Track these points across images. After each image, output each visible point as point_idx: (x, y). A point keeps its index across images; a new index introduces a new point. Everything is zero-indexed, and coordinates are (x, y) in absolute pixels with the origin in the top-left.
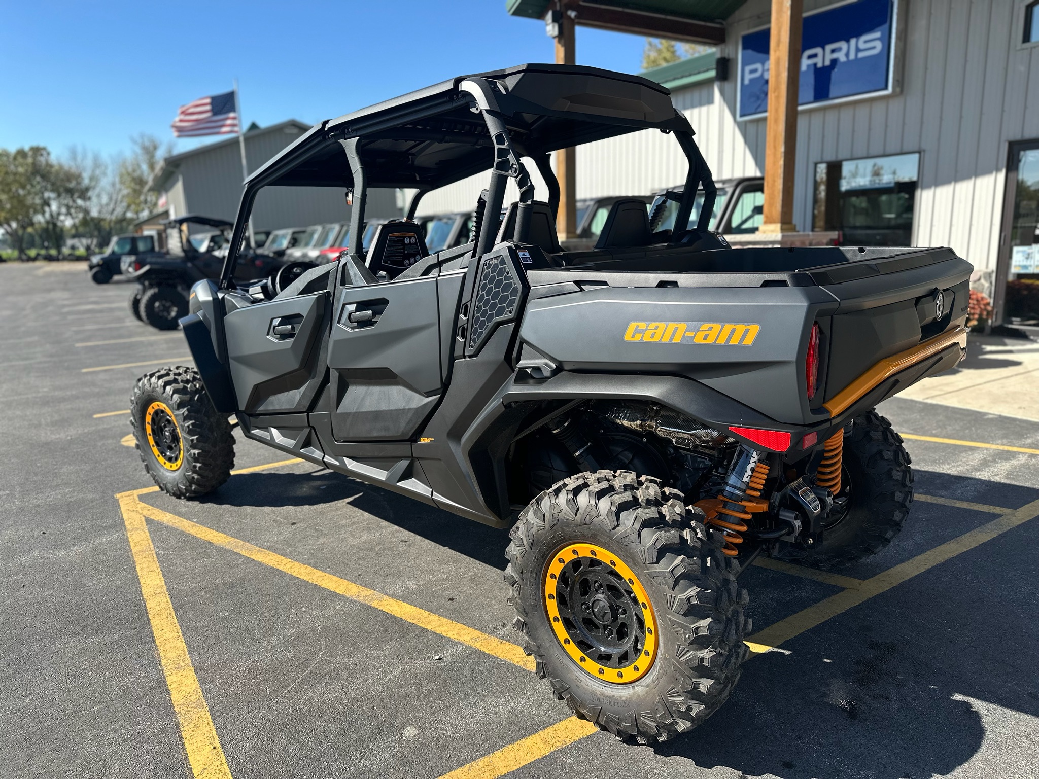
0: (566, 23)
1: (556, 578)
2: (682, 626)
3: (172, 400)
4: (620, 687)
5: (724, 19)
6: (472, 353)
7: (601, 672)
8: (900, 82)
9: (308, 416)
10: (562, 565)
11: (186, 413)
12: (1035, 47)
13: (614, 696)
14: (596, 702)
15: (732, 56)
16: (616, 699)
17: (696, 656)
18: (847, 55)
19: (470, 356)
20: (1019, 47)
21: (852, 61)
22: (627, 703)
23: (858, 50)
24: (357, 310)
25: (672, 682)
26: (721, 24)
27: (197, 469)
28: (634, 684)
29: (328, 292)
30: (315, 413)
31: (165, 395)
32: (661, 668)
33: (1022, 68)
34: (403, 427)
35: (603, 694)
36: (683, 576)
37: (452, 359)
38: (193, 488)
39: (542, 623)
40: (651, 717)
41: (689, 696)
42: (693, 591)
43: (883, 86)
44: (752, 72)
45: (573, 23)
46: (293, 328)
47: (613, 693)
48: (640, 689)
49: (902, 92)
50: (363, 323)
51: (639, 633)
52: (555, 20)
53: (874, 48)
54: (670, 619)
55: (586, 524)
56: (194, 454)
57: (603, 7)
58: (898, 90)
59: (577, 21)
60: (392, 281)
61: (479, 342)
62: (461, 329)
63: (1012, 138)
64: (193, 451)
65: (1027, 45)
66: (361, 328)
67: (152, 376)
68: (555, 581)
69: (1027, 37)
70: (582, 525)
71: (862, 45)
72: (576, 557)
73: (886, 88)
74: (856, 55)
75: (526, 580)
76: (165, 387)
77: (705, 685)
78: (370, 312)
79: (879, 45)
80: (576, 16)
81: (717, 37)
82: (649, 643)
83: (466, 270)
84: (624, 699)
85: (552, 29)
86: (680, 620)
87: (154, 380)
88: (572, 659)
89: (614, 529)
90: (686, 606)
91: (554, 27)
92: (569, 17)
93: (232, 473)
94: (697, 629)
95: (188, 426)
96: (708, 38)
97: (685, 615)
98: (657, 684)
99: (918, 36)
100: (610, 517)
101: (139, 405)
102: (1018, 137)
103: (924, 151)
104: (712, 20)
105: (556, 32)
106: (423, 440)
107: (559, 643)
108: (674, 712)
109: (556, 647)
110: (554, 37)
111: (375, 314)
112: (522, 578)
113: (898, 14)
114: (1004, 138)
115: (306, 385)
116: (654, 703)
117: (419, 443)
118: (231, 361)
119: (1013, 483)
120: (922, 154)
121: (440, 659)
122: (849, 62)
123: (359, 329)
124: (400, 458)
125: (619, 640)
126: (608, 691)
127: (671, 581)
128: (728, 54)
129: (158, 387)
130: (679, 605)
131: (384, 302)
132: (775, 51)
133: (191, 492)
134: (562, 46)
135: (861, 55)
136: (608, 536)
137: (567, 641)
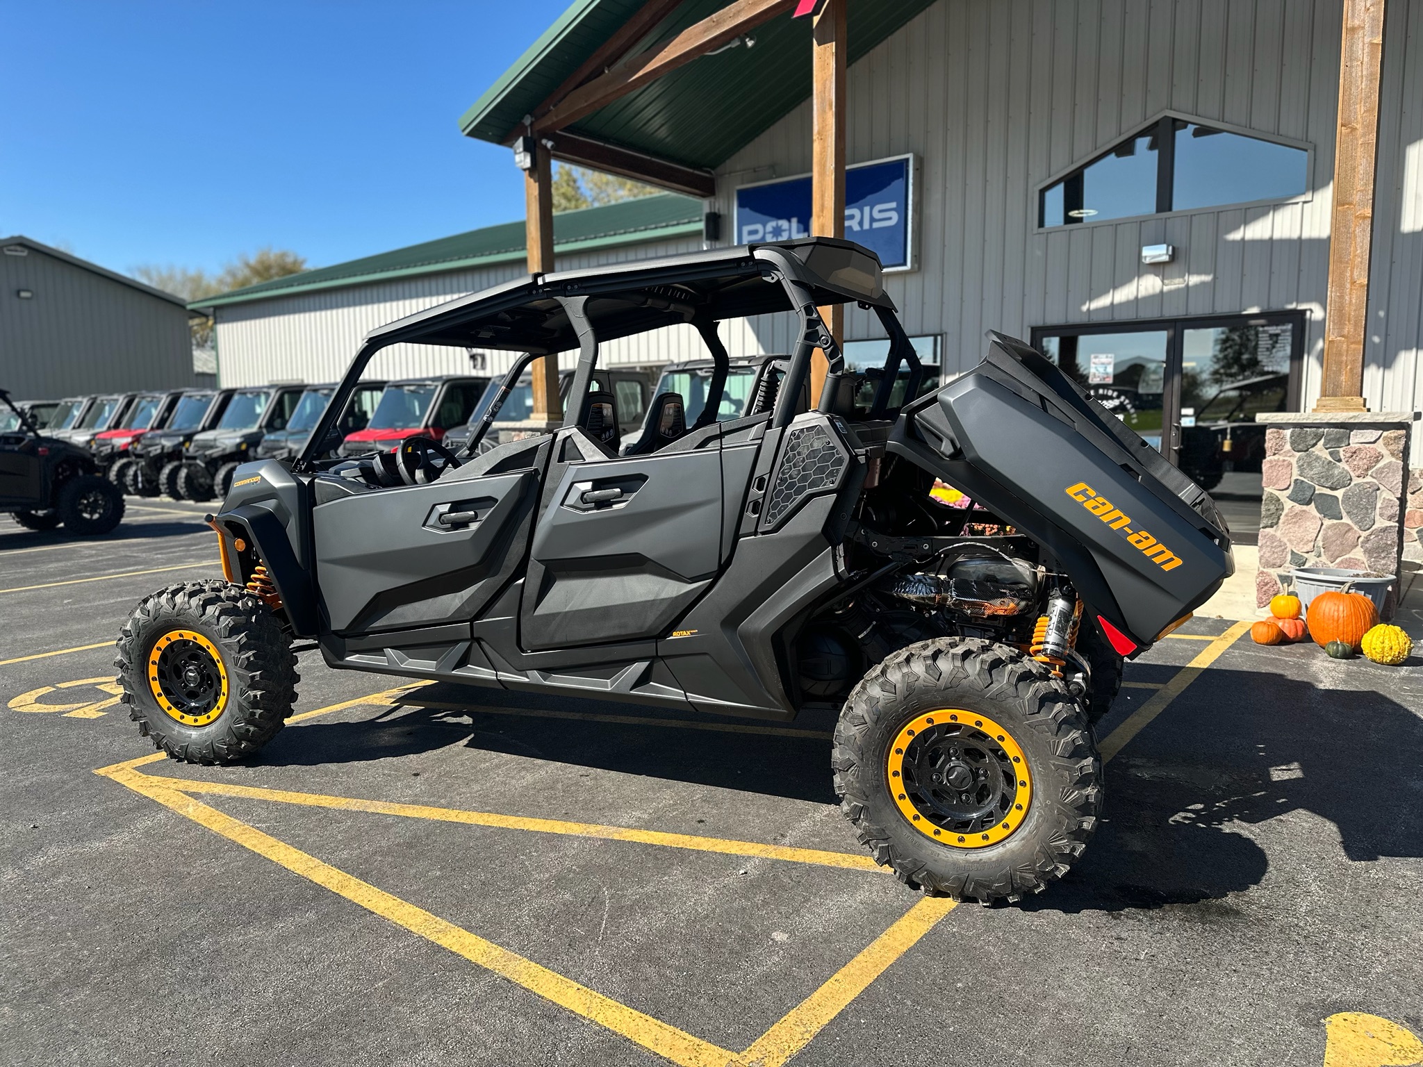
0: (539, 153)
1: (902, 753)
2: (1067, 769)
3: (218, 624)
4: (988, 849)
5: (713, 168)
6: (770, 529)
7: (961, 840)
8: (917, 258)
9: (471, 626)
10: (912, 738)
11: (245, 640)
12: (1050, 233)
13: (981, 860)
14: (960, 872)
15: (723, 211)
16: (985, 862)
17: (1082, 794)
18: (861, 223)
19: (763, 533)
20: (1035, 232)
21: (867, 230)
22: (1000, 861)
23: (872, 220)
24: (594, 489)
25: (1055, 827)
26: (709, 173)
27: (257, 717)
28: (1004, 842)
29: (536, 470)
30: (484, 621)
31: (204, 618)
32: (1039, 817)
33: (1039, 253)
34: (650, 620)
35: (967, 861)
36: (1065, 721)
37: (737, 537)
38: (243, 745)
39: (886, 804)
40: (1029, 869)
41: (1072, 837)
42: (1075, 734)
43: (902, 261)
44: (751, 233)
45: (549, 155)
46: (476, 514)
47: (980, 858)
48: (1013, 845)
49: (920, 268)
50: (602, 504)
51: (1007, 789)
52: (526, 149)
53: (890, 218)
54: (1054, 764)
55: (951, 687)
56: (255, 696)
57: (581, 138)
58: (916, 266)
59: (552, 152)
60: (652, 455)
61: (779, 518)
62: (752, 504)
63: (1034, 324)
64: (252, 693)
65: (1041, 230)
66: (598, 509)
67: (175, 593)
68: (901, 757)
69: (1041, 224)
70: (946, 689)
71: (876, 215)
72: (930, 725)
73: (905, 264)
74: (871, 225)
75: (868, 760)
76: (204, 607)
77: (1088, 823)
78: (618, 490)
79: (895, 217)
80: (552, 146)
81: (707, 188)
82: (1022, 795)
83: (759, 441)
84: (994, 859)
85: (524, 160)
86: (1065, 762)
87: (179, 599)
88: (923, 835)
89: (987, 687)
90: (1071, 749)
91: (525, 157)
92: (545, 147)
93: (287, 722)
94: (1081, 768)
95: (248, 658)
96: (696, 188)
97: (1069, 757)
98: (1036, 835)
99: (933, 210)
100: (982, 676)
101: (142, 637)
102: (1040, 323)
103: (946, 333)
104: (700, 168)
105: (527, 162)
106: (676, 635)
107: (906, 820)
108: (1056, 857)
109: (904, 826)
110: (525, 170)
111: (623, 492)
112: (862, 759)
113: (913, 185)
114: (1026, 324)
115: (480, 583)
116: (1033, 854)
117: (671, 638)
118: (320, 567)
119: (1148, 663)
120: (944, 336)
121: (746, 873)
122: (862, 231)
123: (595, 511)
124: (632, 661)
125: (979, 804)
126: (973, 857)
127: (1054, 727)
128: (719, 209)
129: (190, 608)
130: (1065, 749)
131: (642, 478)
132: (819, 217)
133: (240, 752)
134: (535, 182)
135: (876, 225)
136: (979, 696)
137: (916, 818)
